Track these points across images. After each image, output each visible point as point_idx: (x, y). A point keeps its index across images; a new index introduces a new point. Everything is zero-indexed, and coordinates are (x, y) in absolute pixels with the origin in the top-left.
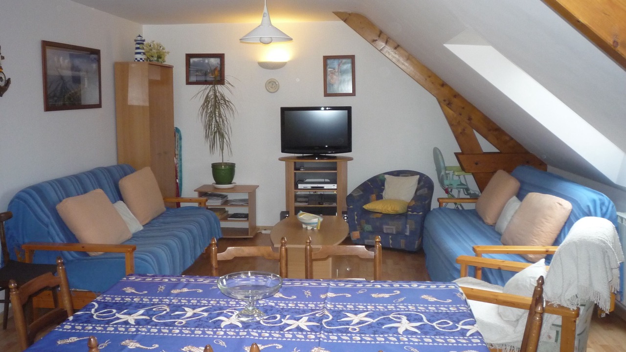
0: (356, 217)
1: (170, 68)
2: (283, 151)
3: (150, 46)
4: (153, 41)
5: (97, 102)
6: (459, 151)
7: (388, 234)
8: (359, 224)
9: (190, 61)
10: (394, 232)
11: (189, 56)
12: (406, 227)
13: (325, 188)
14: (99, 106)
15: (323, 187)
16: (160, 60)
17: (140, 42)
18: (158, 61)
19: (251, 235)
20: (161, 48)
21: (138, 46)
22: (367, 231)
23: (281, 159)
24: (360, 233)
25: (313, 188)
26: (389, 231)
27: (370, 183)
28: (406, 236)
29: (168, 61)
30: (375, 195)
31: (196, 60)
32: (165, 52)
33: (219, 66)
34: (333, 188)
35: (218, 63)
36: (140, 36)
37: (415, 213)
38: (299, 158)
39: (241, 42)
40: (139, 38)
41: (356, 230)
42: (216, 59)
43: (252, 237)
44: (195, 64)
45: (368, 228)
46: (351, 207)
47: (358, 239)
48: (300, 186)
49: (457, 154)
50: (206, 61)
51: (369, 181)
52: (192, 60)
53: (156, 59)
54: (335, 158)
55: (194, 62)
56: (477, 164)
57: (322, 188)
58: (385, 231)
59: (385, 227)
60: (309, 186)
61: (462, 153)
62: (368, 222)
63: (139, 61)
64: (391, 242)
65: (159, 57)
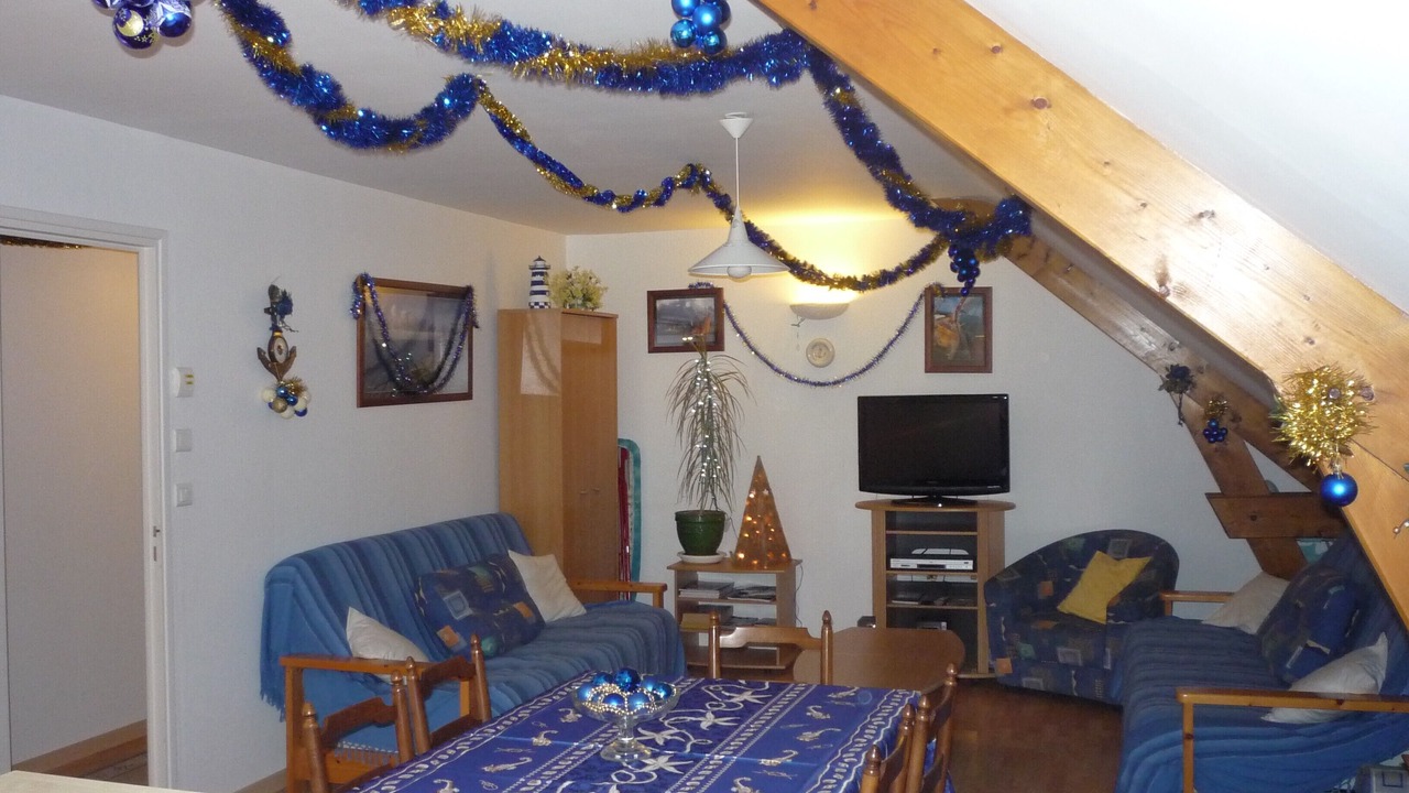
0: (1003, 628)
1: (609, 321)
2: (862, 489)
3: (570, 276)
4: (577, 268)
5: (466, 390)
6: (1216, 489)
7: (1067, 666)
8: (1010, 643)
9: (655, 308)
10: (1080, 663)
11: (654, 296)
12: (1104, 653)
13: (948, 567)
14: (468, 396)
15: (943, 566)
16: (589, 305)
17: (539, 272)
18: (584, 305)
19: (781, 664)
20: (593, 280)
21: (538, 278)
22: (1026, 659)
23: (861, 506)
24: (1012, 662)
25: (921, 568)
26: (1069, 660)
27: (1041, 557)
28: (1106, 671)
29: (606, 306)
30: (1050, 583)
31: (667, 302)
32: (599, 289)
33: (713, 313)
34: (964, 568)
35: (710, 308)
36: (540, 259)
37: (1122, 622)
38: (895, 503)
39: (691, 275)
40: (539, 263)
41: (1003, 656)
42: (706, 299)
43: (783, 667)
44: (668, 311)
45: (1027, 650)
46: (993, 605)
47: (1008, 675)
48: (896, 563)
49: (1210, 496)
50: (688, 303)
51: (1040, 551)
52: (659, 303)
53: (580, 302)
54: (973, 503)
55: (663, 306)
56: (1253, 518)
57: (941, 568)
58: (1061, 659)
59: (1060, 650)
60: (913, 563)
61: (1222, 495)
62: (1025, 639)
63: (542, 307)
64: (1074, 683)
65: (587, 298)
